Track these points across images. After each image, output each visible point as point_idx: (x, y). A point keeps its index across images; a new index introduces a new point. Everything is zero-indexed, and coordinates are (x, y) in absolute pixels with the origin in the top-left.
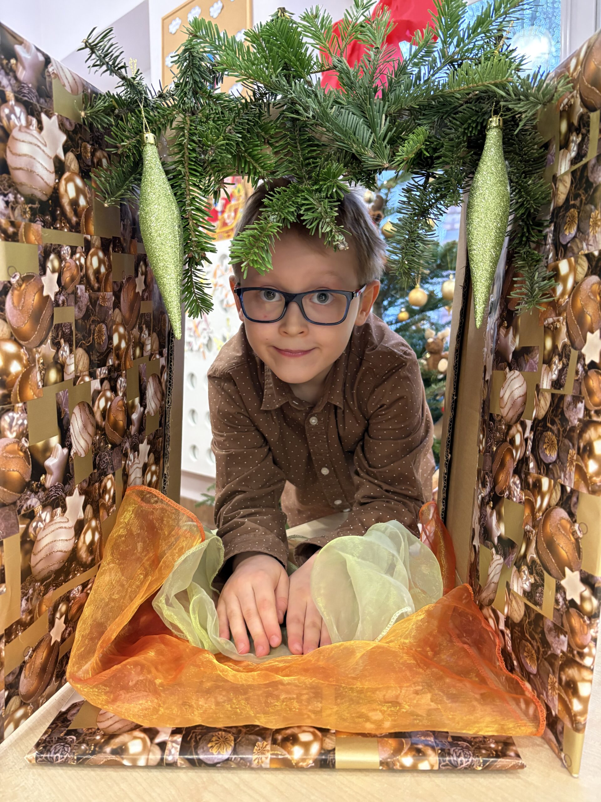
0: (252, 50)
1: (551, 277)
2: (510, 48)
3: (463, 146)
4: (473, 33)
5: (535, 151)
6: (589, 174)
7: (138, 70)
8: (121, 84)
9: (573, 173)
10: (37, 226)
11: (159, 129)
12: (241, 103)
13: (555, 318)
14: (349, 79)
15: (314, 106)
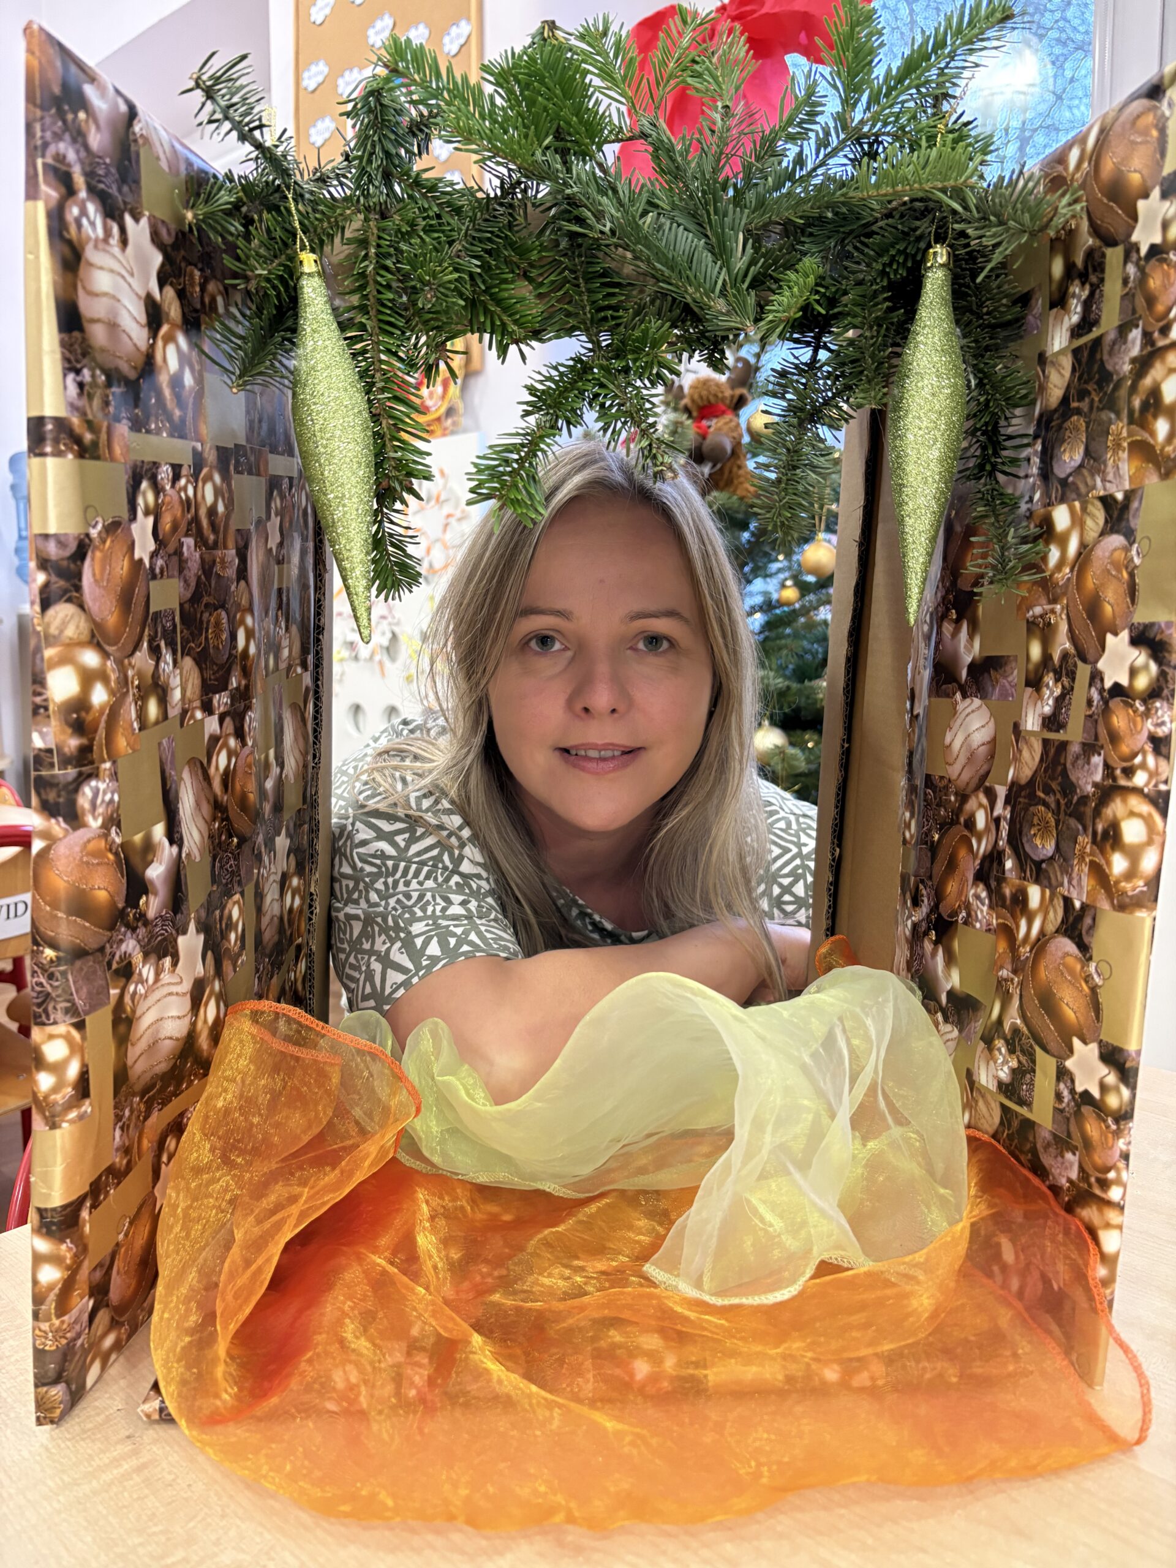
0: (499, 101)
1: (1040, 536)
2: (964, 119)
4: (896, 86)
6: (1106, 357)
7: (285, 131)
8: (253, 155)
9: (1076, 352)
11: (322, 242)
12: (478, 200)
13: (1048, 607)
14: (673, 160)
15: (613, 211)
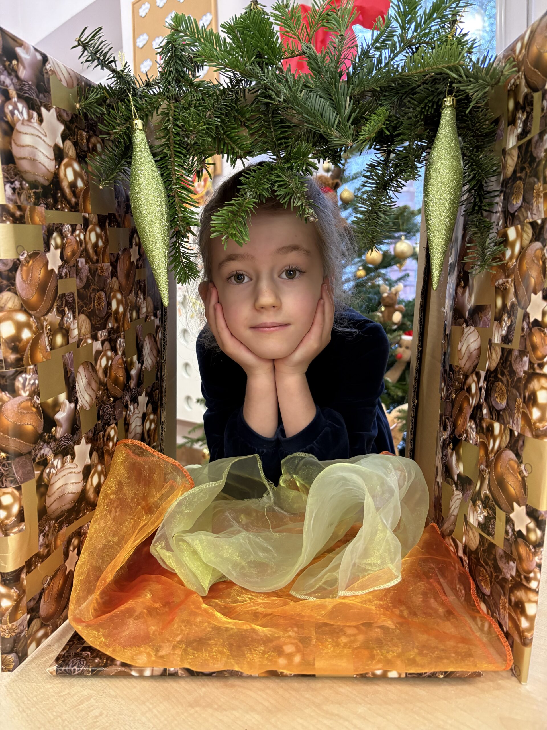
0: (228, 40)
1: (501, 243)
2: (463, 32)
3: (420, 125)
4: (429, 18)
5: (487, 127)
6: (533, 150)
7: (126, 63)
8: (111, 76)
9: (520, 148)
10: (41, 209)
11: (147, 115)
12: (219, 90)
13: (504, 280)
14: (317, 64)
15: (285, 91)
